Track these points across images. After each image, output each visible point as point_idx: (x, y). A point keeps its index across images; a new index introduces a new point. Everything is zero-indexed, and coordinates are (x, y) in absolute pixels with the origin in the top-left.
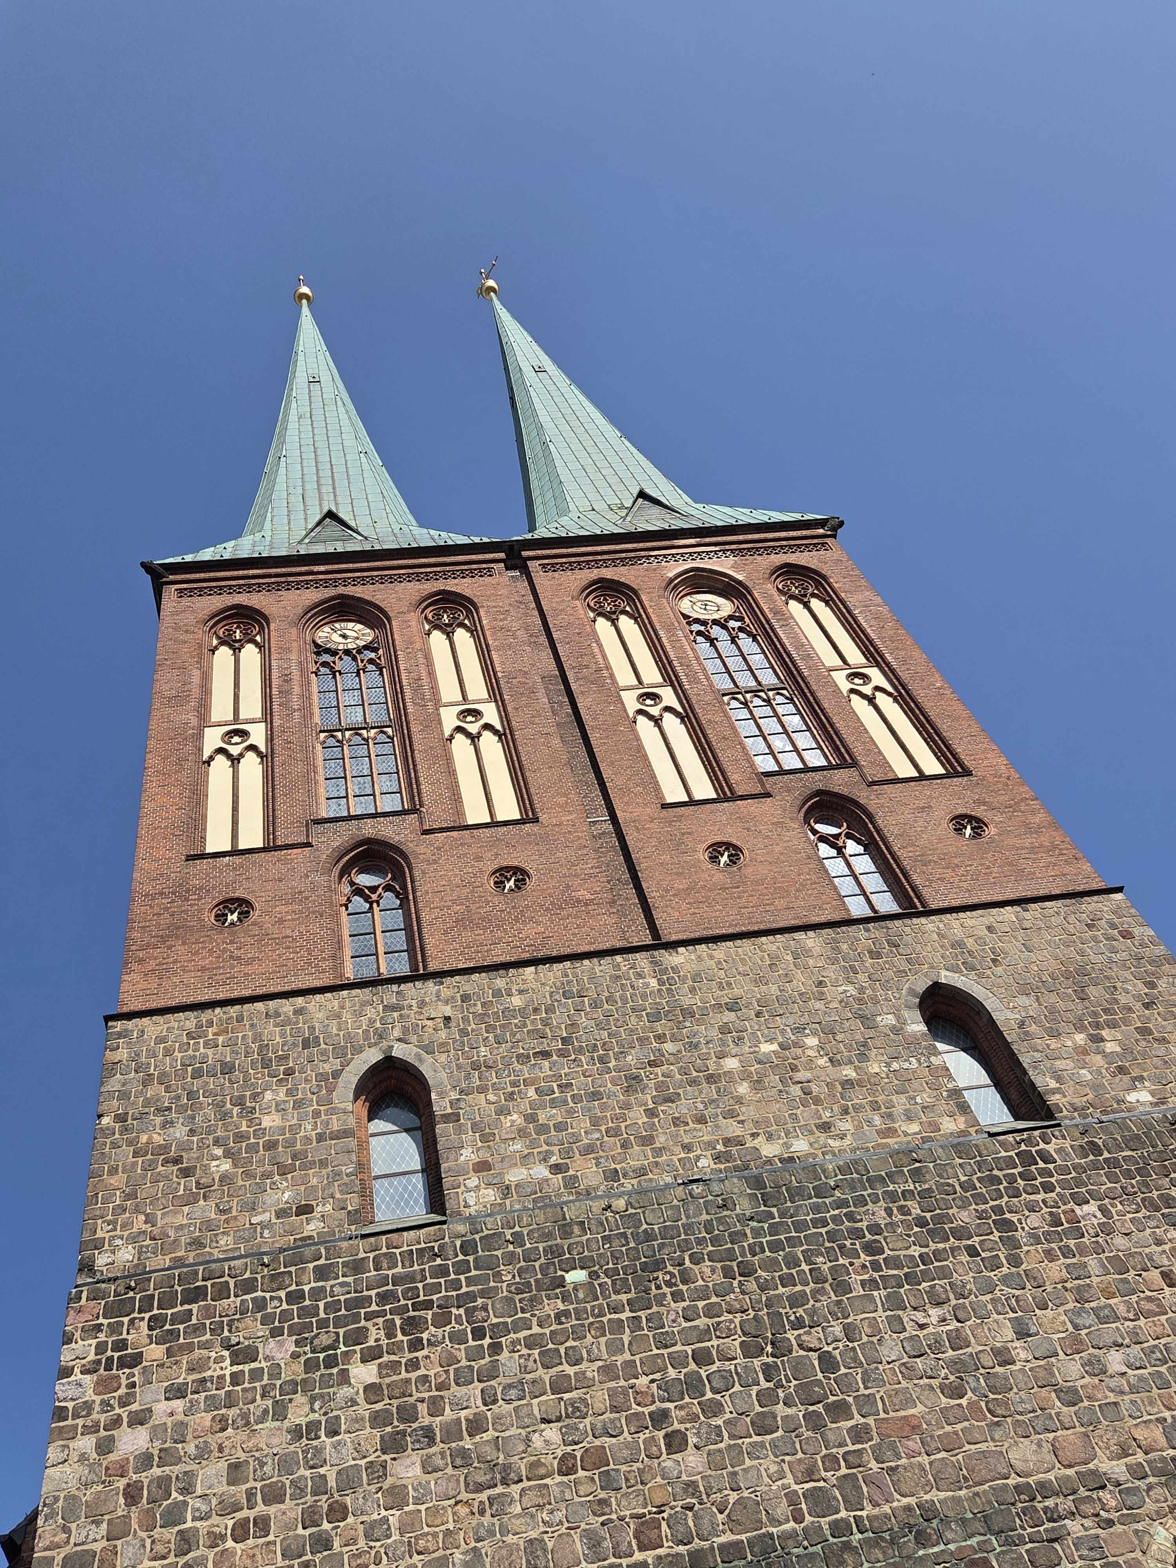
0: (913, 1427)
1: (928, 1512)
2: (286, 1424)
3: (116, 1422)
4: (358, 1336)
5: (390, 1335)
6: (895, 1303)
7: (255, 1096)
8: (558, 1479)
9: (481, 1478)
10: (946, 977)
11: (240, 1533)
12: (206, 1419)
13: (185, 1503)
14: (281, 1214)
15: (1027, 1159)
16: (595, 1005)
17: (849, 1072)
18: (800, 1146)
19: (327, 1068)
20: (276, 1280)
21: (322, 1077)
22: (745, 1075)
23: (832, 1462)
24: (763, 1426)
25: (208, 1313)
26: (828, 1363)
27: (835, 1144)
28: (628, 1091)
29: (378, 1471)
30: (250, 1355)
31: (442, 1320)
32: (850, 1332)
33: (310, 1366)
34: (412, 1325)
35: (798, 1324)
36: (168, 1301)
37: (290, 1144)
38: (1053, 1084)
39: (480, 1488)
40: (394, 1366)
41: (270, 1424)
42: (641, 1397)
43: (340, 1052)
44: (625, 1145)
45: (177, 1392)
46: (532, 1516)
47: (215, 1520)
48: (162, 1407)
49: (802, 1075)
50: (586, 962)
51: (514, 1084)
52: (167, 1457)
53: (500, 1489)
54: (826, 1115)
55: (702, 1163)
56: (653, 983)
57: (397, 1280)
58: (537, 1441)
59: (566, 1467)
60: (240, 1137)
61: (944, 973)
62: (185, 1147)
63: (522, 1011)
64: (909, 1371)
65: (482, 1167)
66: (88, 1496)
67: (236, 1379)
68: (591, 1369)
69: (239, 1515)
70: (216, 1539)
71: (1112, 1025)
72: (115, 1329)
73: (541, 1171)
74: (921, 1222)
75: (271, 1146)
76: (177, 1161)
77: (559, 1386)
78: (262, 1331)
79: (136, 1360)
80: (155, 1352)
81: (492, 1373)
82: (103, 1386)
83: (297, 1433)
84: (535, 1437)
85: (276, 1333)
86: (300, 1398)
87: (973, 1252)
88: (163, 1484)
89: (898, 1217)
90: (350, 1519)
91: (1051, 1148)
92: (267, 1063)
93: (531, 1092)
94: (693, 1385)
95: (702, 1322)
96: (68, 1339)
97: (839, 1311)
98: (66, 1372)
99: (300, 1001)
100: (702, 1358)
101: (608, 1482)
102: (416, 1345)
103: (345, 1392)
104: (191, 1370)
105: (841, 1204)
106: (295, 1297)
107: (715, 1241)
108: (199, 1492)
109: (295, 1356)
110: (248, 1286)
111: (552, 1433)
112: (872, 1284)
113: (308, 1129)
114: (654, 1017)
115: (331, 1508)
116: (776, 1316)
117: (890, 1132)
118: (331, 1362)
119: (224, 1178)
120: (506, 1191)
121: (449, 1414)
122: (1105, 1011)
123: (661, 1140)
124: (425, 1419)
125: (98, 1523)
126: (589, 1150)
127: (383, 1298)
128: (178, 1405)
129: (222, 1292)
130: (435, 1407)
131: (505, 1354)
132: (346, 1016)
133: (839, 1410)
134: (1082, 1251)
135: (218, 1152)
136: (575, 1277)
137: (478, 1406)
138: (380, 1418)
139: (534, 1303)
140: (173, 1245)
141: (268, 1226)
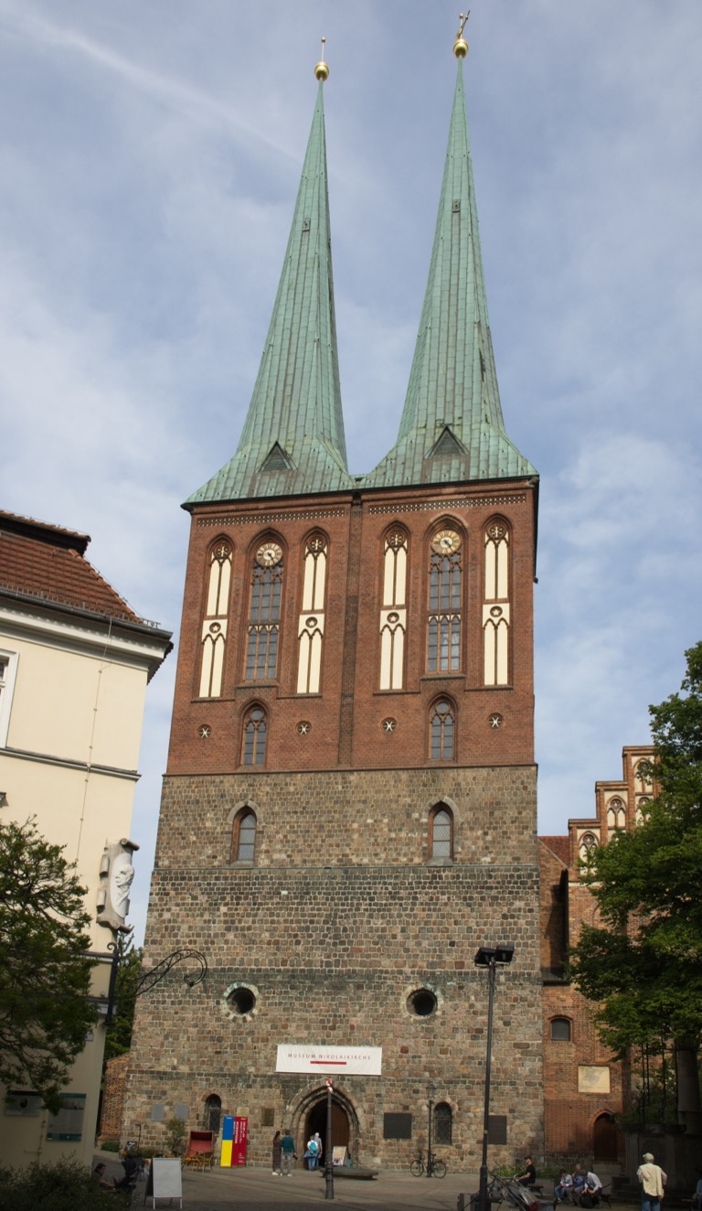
0: (360, 950)
1: (354, 971)
2: (203, 919)
3: (163, 910)
4: (224, 899)
5: (232, 900)
6: (371, 916)
7: (204, 814)
8: (266, 946)
10: (447, 799)
12: (183, 913)
14: (208, 857)
15: (434, 877)
16: (318, 794)
17: (393, 835)
18: (366, 861)
19: (227, 807)
20: (204, 879)
21: (225, 810)
22: (358, 830)
23: (335, 955)
24: (322, 942)
25: (186, 884)
26: (345, 930)
27: (376, 861)
28: (318, 831)
29: (223, 935)
30: (196, 898)
31: (246, 898)
32: (355, 922)
33: (211, 904)
34: (238, 898)
35: (341, 917)
36: (176, 879)
37: (213, 833)
38: (460, 850)
39: (246, 944)
40: (231, 909)
41: (199, 918)
42: (293, 929)
43: (232, 801)
44: (312, 851)
45: (177, 905)
46: (257, 953)
47: (185, 939)
48: (174, 908)
49: (376, 834)
50: (320, 775)
51: (283, 823)
52: (175, 921)
53: (251, 945)
54: (379, 850)
55: (333, 862)
56: (340, 787)
57: (236, 884)
58: (263, 936)
59: (269, 943)
60: (199, 829)
61: (446, 797)
62: (184, 829)
63: (293, 794)
64: (366, 936)
65: (267, 852)
66: (156, 927)
67: (192, 904)
68: (281, 919)
69: (190, 939)
70: (184, 943)
71: (495, 828)
72: (163, 885)
73: (284, 856)
74: (390, 893)
75: (207, 833)
77: (273, 922)
78: (199, 892)
79: (168, 894)
80: (172, 893)
81: (256, 915)
82: (161, 900)
83: (205, 921)
85: (203, 893)
86: (207, 913)
87: (401, 905)
88: (173, 928)
89: (384, 891)
90: (215, 945)
91: (444, 875)
92: (209, 802)
93: (288, 828)
94: (307, 929)
95: (316, 912)
96: (152, 885)
97: (354, 915)
98: (151, 894)
99: (221, 777)
100: (312, 922)
101: (278, 949)
102: (238, 904)
103: (218, 913)
104: (181, 899)
105: (369, 883)
106: (209, 884)
107: (327, 889)
108: (181, 931)
109: (207, 901)
110: (197, 879)
111: (267, 934)
112: (365, 910)
113: (219, 830)
114: (336, 802)
115: (211, 942)
116: (336, 915)
117: (396, 860)
118: (216, 904)
119: (194, 842)
120: (272, 861)
121: (243, 924)
122: (496, 823)
123: (323, 851)
124: (237, 924)
126: (300, 851)
127: (232, 889)
128: (178, 908)
129: (190, 879)
130: (240, 922)
131: (260, 911)
132: (236, 788)
133: (342, 943)
134: (434, 910)
135: (193, 833)
136: (284, 893)
137: (250, 923)
138: (225, 922)
139: (271, 898)
140: (179, 862)
141: (204, 861)
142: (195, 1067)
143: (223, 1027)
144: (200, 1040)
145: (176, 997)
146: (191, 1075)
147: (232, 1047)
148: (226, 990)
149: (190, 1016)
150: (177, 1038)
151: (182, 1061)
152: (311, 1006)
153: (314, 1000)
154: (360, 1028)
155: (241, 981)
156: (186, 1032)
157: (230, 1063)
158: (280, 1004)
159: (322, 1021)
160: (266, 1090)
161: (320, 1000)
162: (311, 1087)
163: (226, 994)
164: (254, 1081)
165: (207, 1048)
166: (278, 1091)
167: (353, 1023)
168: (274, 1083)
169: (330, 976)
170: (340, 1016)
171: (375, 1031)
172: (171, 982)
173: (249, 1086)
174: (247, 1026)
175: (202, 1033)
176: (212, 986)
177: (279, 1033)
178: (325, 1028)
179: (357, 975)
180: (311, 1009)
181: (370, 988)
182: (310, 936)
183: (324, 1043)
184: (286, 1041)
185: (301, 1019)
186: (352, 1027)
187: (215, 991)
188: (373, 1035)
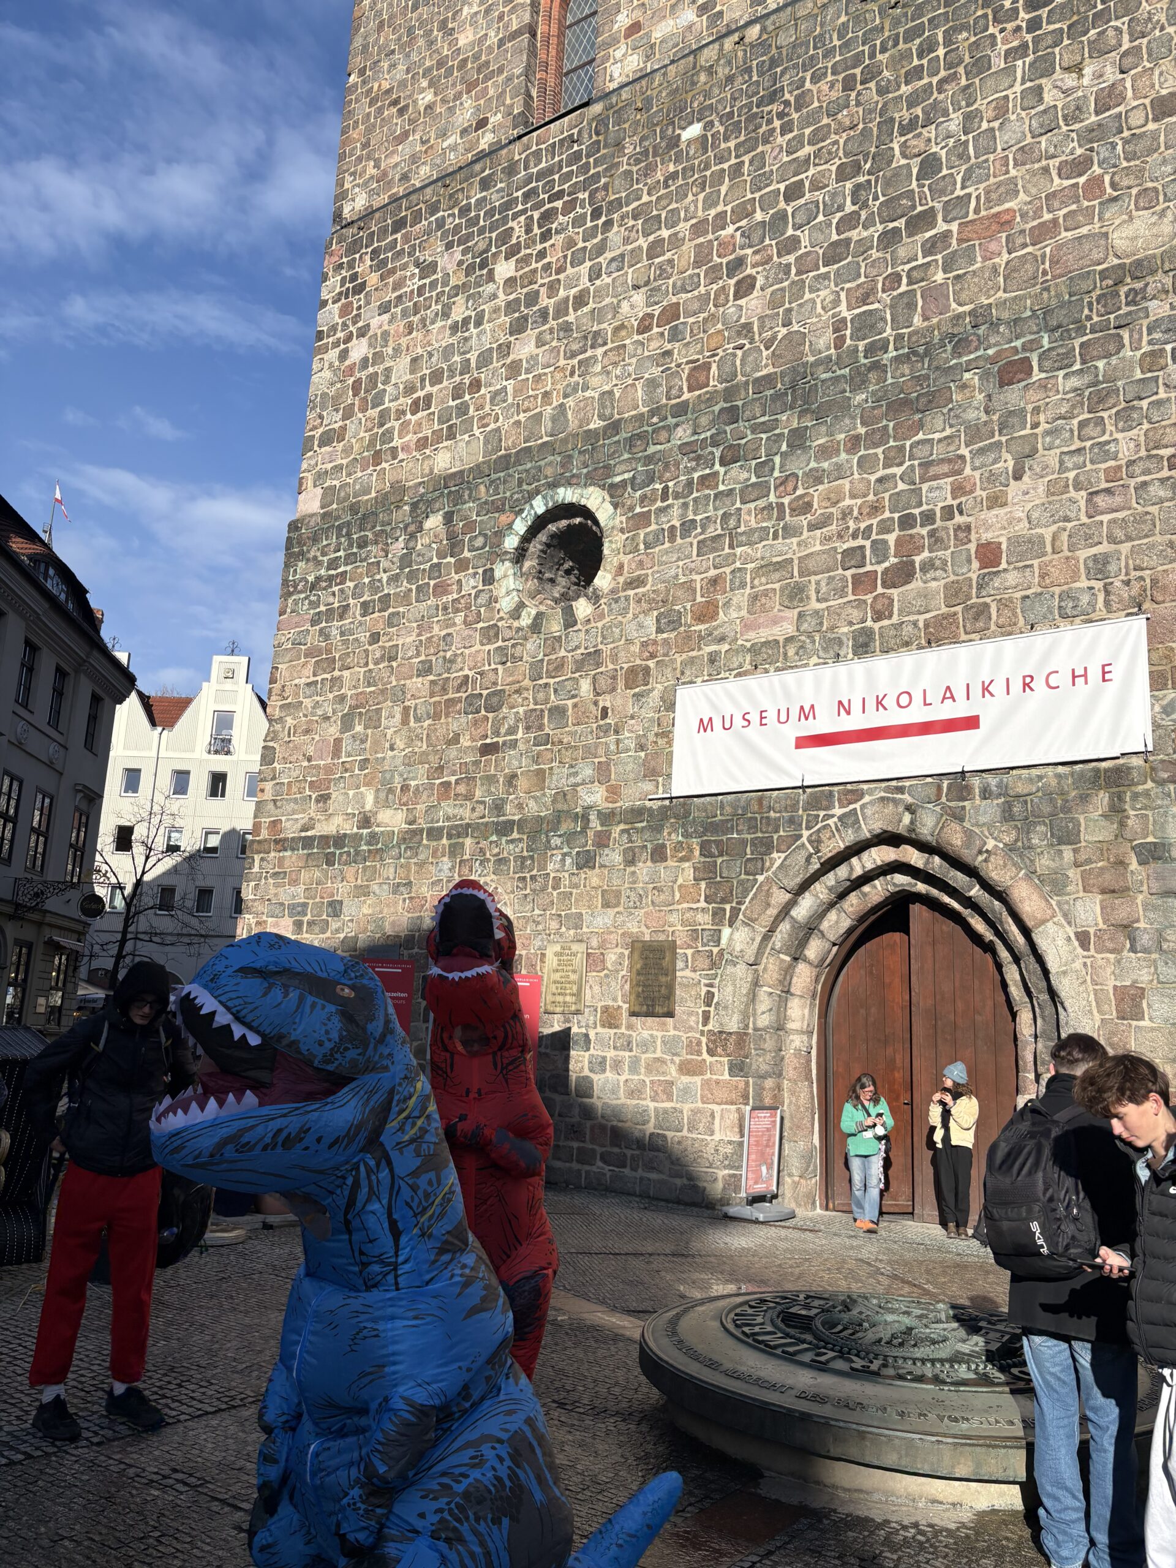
0: (1003, 222)
1: (980, 316)
2: (450, 322)
3: (348, 339)
4: (506, 237)
5: (529, 230)
6: (1042, 69)
8: (636, 337)
9: (575, 347)
11: (415, 408)
12: (401, 325)
13: (385, 390)
14: (464, 132)
20: (453, 199)
23: (893, 281)
24: (837, 254)
25: (406, 239)
26: (930, 165)
29: (505, 349)
30: (432, 267)
31: (570, 207)
32: (970, 120)
33: (470, 270)
34: (548, 216)
35: (910, 127)
36: (383, 232)
37: (476, 57)
39: (573, 355)
40: (526, 260)
41: (439, 324)
42: (726, 246)
45: (384, 309)
46: (608, 373)
47: (402, 400)
48: (375, 322)
52: (378, 357)
53: (589, 354)
57: (541, 175)
58: (625, 307)
59: (644, 327)
60: (442, 63)
62: (403, 84)
64: (1025, 154)
65: (633, 30)
66: (332, 392)
67: (421, 290)
68: (685, 228)
69: (415, 396)
70: (401, 413)
72: (351, 265)
73: (688, 17)
75: (463, 64)
76: (395, 103)
77: (656, 248)
78: (440, 247)
79: (362, 287)
80: (373, 279)
81: (601, 249)
82: (344, 311)
83: (455, 328)
84: (625, 305)
85: (449, 246)
86: (460, 299)
88: (374, 379)
90: (483, 391)
94: (777, 225)
95: (808, 149)
96: (325, 278)
97: (969, 97)
98: (324, 303)
100: (793, 193)
101: (676, 334)
102: (546, 236)
103: (490, 288)
104: (394, 290)
106: (466, 210)
107: (845, 47)
108: (393, 381)
109: (460, 263)
110: (434, 209)
111: (639, 298)
112: (1022, 50)
113: (492, 37)
115: (471, 384)
116: (887, 124)
118: (484, 264)
119: (429, 107)
120: (650, 52)
121: (562, 293)
124: (544, 301)
125: (337, 410)
127: (527, 196)
128: (385, 318)
129: (417, 219)
130: (553, 288)
131: (615, 228)
133: (922, 221)
135: (424, 83)
136: (694, 130)
137: (585, 282)
138: (512, 307)
139: (649, 170)
140: (390, 184)
141: (453, 148)
142: (421, 807)
143: (505, 657)
144: (436, 716)
145: (374, 587)
146: (411, 838)
147: (533, 721)
148: (510, 526)
149: (407, 639)
150: (374, 721)
151: (387, 795)
152: (807, 507)
153: (816, 477)
154: (1029, 546)
155: (554, 485)
156: (399, 695)
157: (522, 783)
158: (688, 527)
159: (854, 556)
160: (644, 869)
161: (840, 472)
162: (816, 842)
163: (511, 542)
164: (602, 841)
165: (456, 740)
166: (690, 874)
167: (987, 536)
168: (671, 837)
169: (876, 366)
170: (928, 518)
171: (1105, 548)
172: (363, 543)
173: (586, 861)
174: (578, 637)
175: (444, 690)
176: (470, 526)
177: (689, 641)
178: (863, 582)
179: (994, 325)
180: (804, 520)
181: (1064, 362)
182: (793, 243)
183: (863, 646)
184: (715, 668)
185: (768, 568)
186: (989, 555)
187: (480, 541)
188: (1100, 567)
